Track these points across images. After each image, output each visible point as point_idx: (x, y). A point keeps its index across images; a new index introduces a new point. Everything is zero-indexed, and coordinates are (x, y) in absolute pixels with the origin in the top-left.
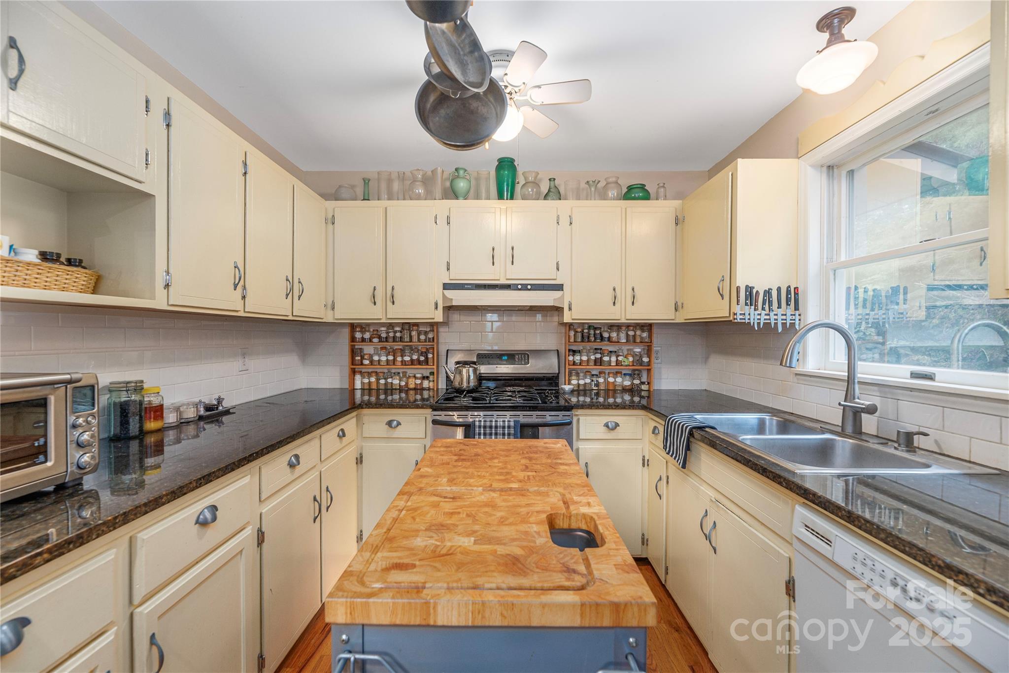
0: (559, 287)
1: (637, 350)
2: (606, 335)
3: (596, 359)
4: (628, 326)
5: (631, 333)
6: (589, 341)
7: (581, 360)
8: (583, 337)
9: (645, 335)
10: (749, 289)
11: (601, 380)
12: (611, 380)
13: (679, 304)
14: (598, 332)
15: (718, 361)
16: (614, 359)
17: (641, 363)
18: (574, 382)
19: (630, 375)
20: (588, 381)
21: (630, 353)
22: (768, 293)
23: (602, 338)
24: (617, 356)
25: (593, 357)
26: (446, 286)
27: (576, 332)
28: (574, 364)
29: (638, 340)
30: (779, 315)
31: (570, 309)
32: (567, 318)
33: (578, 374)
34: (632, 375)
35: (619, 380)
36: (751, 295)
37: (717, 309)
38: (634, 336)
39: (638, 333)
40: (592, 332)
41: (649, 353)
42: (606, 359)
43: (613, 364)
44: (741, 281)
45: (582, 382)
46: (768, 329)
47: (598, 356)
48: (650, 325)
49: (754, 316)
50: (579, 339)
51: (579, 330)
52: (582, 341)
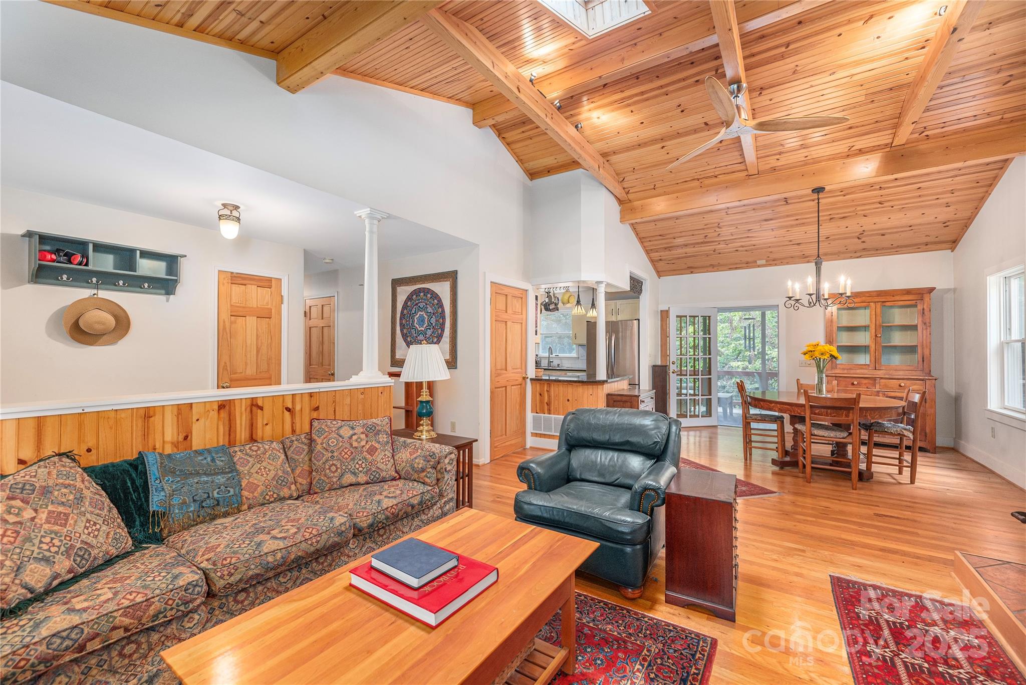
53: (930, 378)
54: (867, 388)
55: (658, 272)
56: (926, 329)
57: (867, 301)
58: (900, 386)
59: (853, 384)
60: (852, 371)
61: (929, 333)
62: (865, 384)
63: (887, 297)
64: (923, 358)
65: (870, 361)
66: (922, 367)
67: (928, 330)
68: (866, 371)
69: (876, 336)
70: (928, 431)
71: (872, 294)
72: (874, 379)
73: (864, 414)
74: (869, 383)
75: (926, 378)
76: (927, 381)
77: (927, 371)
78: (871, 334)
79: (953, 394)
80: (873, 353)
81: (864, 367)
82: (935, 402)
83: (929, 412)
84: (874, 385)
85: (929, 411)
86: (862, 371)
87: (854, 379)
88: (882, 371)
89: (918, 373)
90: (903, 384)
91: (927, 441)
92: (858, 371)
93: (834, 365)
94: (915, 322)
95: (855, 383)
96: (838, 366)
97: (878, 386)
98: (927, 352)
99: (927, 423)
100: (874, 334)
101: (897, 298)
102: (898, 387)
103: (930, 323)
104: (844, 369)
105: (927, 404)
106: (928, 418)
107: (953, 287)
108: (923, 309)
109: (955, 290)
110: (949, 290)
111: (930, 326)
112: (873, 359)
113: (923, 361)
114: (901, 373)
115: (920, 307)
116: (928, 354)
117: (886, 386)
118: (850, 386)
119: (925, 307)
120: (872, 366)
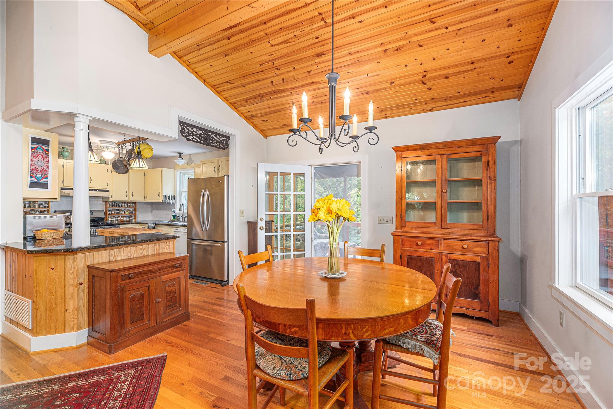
0: (108, 191)
1: (131, 209)
2: (120, 205)
3: (117, 212)
4: (128, 202)
5: (129, 204)
6: (114, 207)
7: (112, 213)
8: (112, 205)
9: (134, 205)
10: (165, 196)
11: (119, 219)
12: (122, 218)
13: (146, 197)
14: (117, 204)
15: (155, 212)
16: (123, 212)
17: (132, 213)
18: (110, 220)
19: (128, 217)
20: (114, 219)
21: (129, 210)
22: (169, 196)
23: (119, 206)
24: (124, 211)
25: (116, 212)
26: (62, 189)
27: (110, 204)
28: (109, 214)
29: (131, 207)
30: (172, 201)
31: (112, 197)
32: (111, 200)
33: (111, 217)
34: (129, 217)
35: (125, 218)
36: (166, 196)
37: (158, 199)
38: (130, 205)
39: (131, 204)
40: (115, 204)
41: (135, 210)
42: (121, 212)
43: (123, 214)
44: (164, 193)
45: (112, 220)
46: (169, 204)
47: (118, 211)
48: (135, 202)
49: (166, 201)
50: (111, 206)
51: (111, 203)
52: (112, 207)
53: (493, 239)
54: (431, 249)
55: (261, 131)
56: (491, 183)
57: (435, 153)
58: (463, 248)
59: (417, 245)
60: (419, 230)
61: (493, 188)
62: (429, 244)
63: (453, 149)
64: (488, 216)
65: (437, 219)
66: (486, 226)
67: (493, 185)
68: (432, 230)
69: (442, 192)
70: (490, 300)
71: (438, 145)
72: (438, 240)
73: (343, 331)
74: (433, 244)
75: (489, 239)
76: (491, 243)
77: (492, 231)
78: (437, 190)
79: (519, 254)
80: (439, 210)
81: (431, 225)
82: (498, 267)
83: (492, 279)
84: (438, 246)
85: (492, 277)
86: (429, 230)
87: (419, 239)
88: (447, 230)
89: (482, 233)
90: (465, 246)
91: (490, 312)
92: (426, 230)
93: (403, 222)
94: (480, 177)
95: (420, 243)
96: (407, 224)
97: (441, 247)
98: (491, 209)
99: (490, 291)
100: (440, 190)
101: (463, 150)
102: (461, 249)
103: (494, 177)
104: (412, 227)
105: (490, 270)
106: (490, 285)
107: (519, 139)
108: (488, 161)
109: (521, 141)
110: (516, 142)
111: (495, 180)
112: (439, 217)
113: (488, 219)
114: (466, 232)
115: (484, 159)
116: (493, 211)
117: (449, 248)
118: (415, 246)
119: (490, 159)
120: (439, 224)
